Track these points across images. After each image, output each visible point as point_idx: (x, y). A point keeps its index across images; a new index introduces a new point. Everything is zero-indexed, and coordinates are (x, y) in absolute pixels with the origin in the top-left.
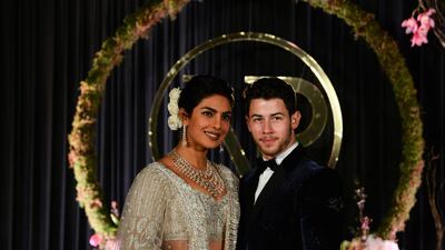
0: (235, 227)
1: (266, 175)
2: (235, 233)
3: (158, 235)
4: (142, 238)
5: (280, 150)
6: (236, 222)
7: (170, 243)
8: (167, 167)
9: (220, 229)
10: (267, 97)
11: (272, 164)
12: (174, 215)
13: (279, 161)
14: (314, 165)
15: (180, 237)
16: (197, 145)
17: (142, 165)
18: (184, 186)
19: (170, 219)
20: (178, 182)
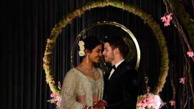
0: (102, 90)
1: (113, 71)
2: (102, 92)
3: (75, 93)
4: (68, 95)
6: (103, 88)
7: (79, 96)
8: (78, 70)
9: (97, 91)
12: (80, 86)
13: (116, 66)
14: (128, 68)
15: (82, 94)
17: (69, 69)
18: (84, 76)
19: (79, 88)
20: (81, 74)
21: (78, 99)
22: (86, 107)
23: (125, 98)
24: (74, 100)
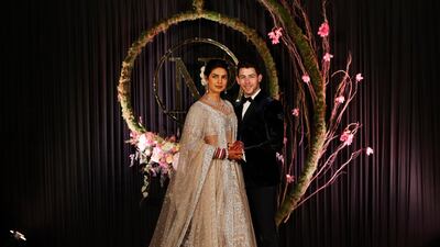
1: (247, 104)
3: (202, 133)
5: (254, 92)
7: (208, 137)
8: (204, 103)
10: (247, 67)
11: (250, 99)
12: (210, 123)
13: (253, 97)
15: (213, 134)
16: (214, 92)
18: (213, 110)
19: (207, 126)
20: (209, 108)
21: (207, 141)
22: (219, 150)
23: (268, 137)
24: (203, 142)
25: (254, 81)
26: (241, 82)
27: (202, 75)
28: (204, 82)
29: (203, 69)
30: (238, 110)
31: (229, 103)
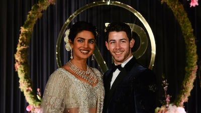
0: (102, 100)
1: (117, 73)
2: (102, 103)
3: (62, 105)
5: (124, 59)
6: (103, 97)
7: (69, 109)
8: (67, 70)
9: (95, 101)
10: (118, 31)
12: (71, 95)
13: (123, 65)
15: (73, 106)
17: (52, 70)
18: (76, 80)
20: (72, 77)
25: (125, 46)
26: (111, 47)
27: (66, 39)
28: (68, 47)
29: (67, 32)
30: (107, 78)
31: (97, 72)
